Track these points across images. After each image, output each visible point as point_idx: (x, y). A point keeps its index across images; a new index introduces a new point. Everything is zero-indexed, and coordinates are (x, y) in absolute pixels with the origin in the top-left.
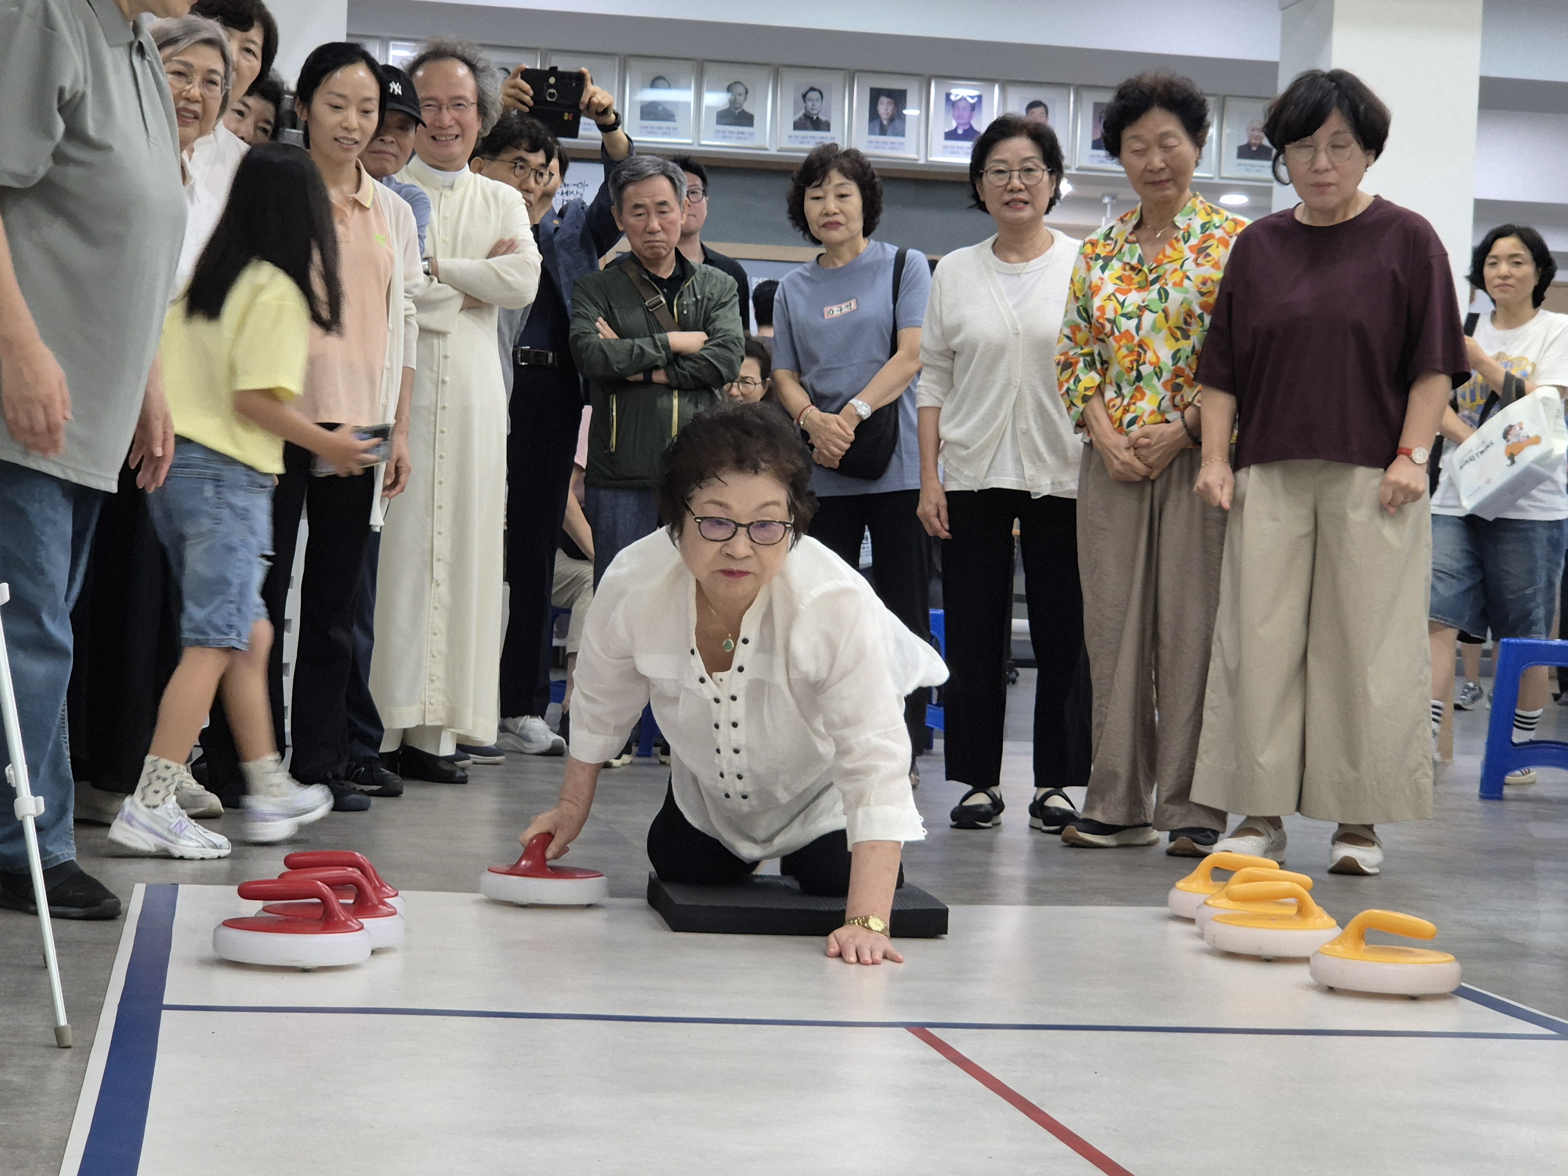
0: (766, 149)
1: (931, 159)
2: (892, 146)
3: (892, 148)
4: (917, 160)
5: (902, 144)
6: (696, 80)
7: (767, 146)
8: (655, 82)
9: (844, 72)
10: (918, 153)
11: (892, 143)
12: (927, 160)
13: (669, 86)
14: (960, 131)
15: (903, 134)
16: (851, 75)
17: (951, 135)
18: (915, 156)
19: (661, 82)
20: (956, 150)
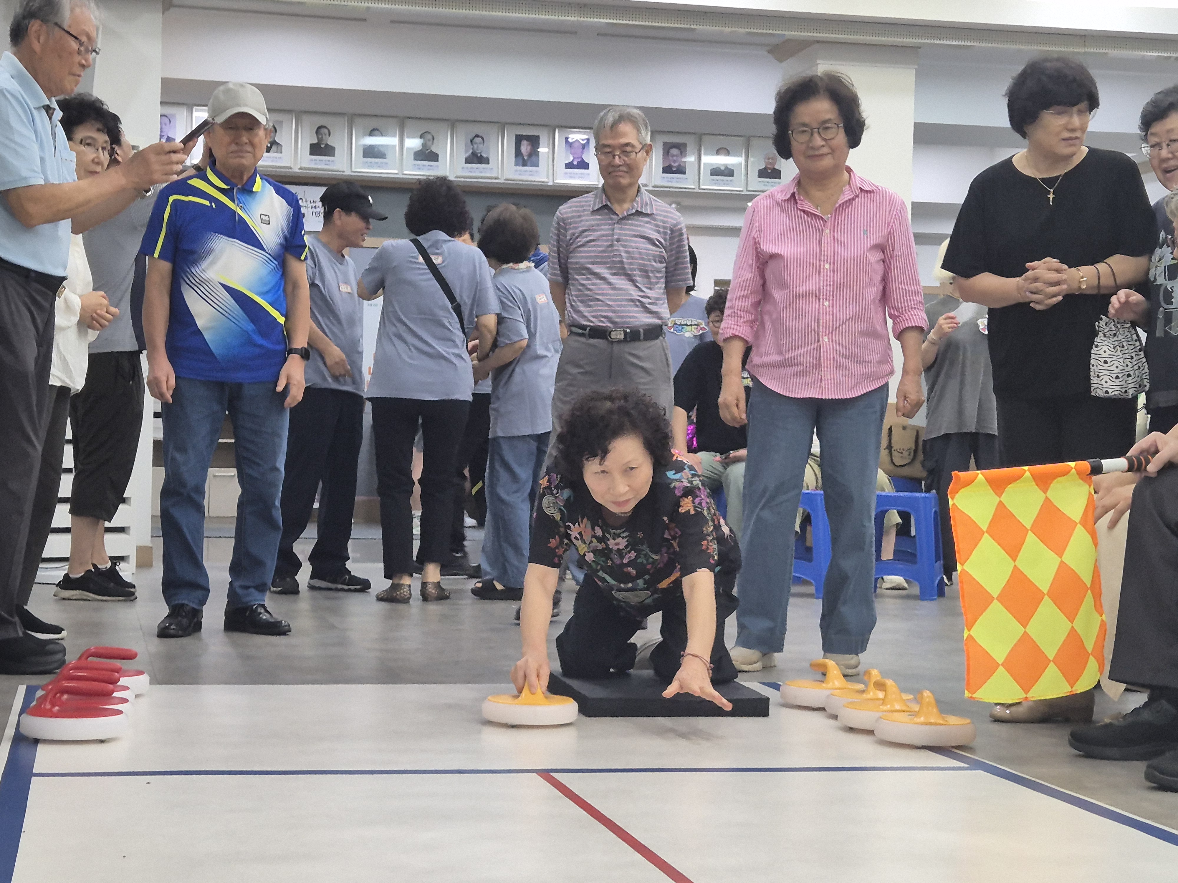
1: (556, 181)
4: (548, 182)
6: (399, 131)
8: (372, 132)
9: (497, 125)
10: (548, 177)
12: (554, 182)
13: (382, 135)
14: (575, 163)
15: (538, 166)
16: (502, 126)
17: (569, 166)
18: (546, 180)
19: (376, 132)
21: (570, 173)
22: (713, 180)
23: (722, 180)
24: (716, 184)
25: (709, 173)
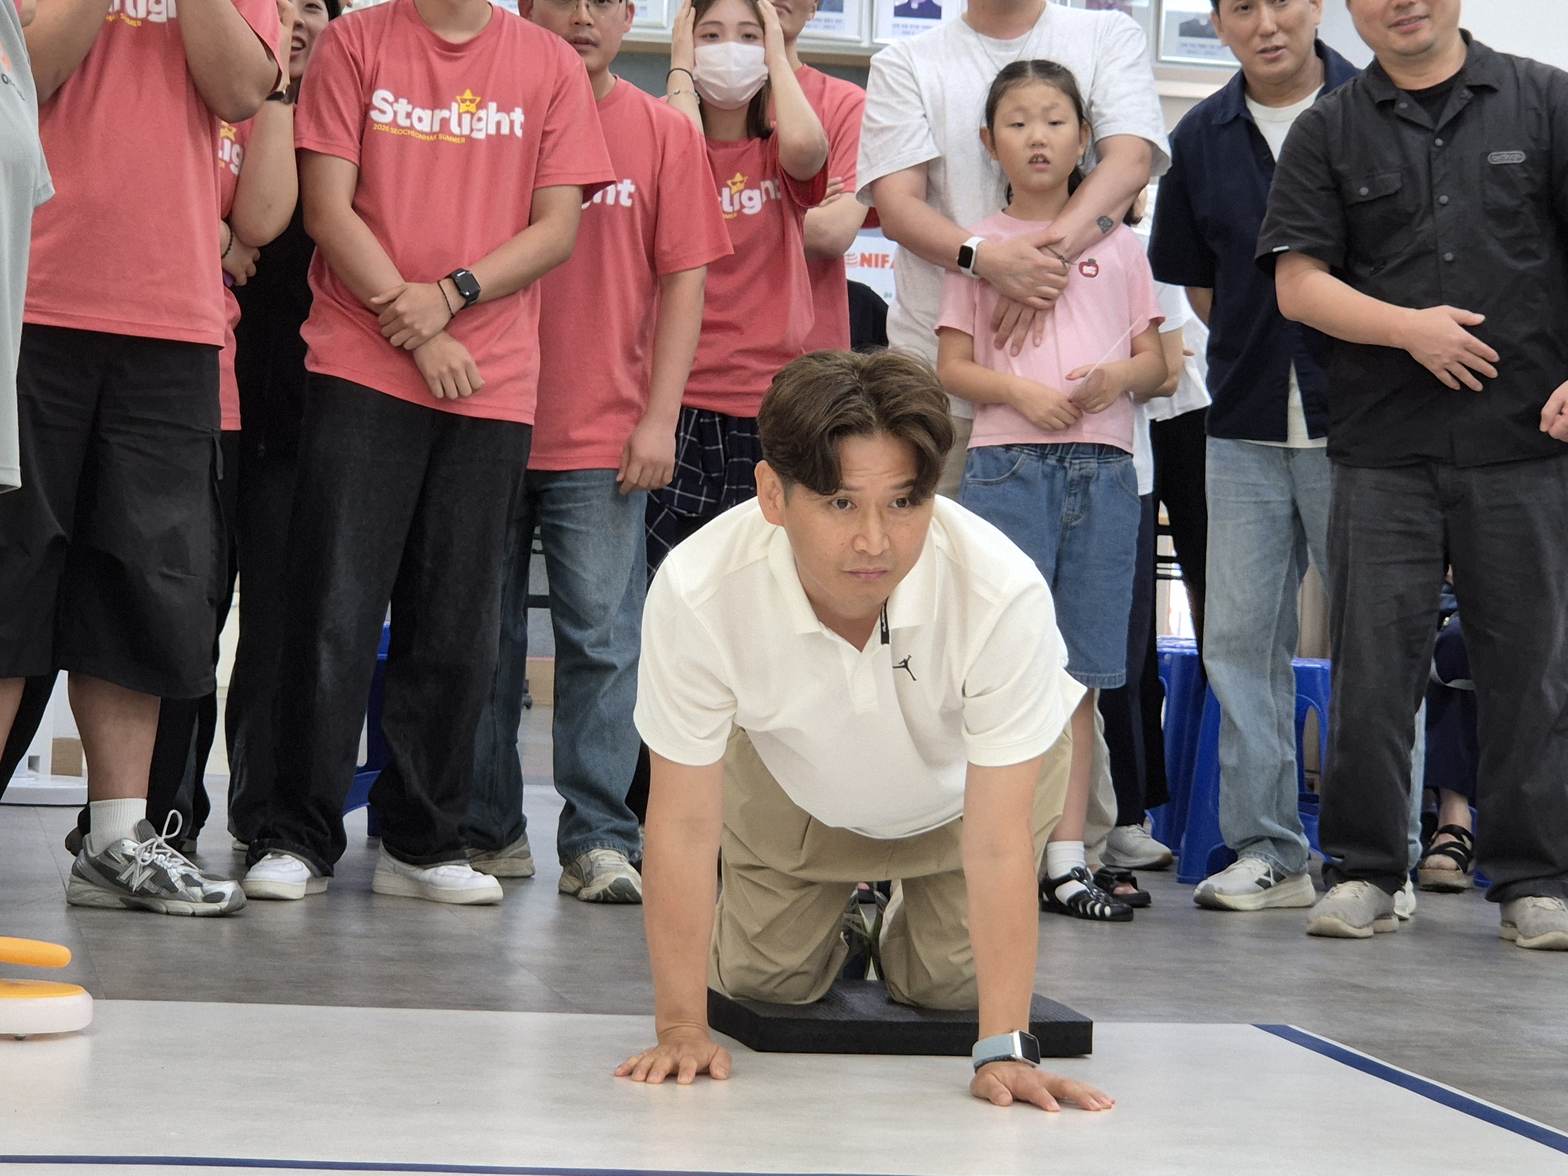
0: (663, 28)
1: (876, 41)
2: (827, 24)
3: (826, 27)
4: (860, 42)
5: (839, 21)
7: (665, 24)
10: (860, 33)
11: (827, 20)
12: (872, 43)
14: (915, 6)
15: (841, 10)
17: (902, 11)
18: (857, 37)
20: (908, 29)
21: (906, 26)
22: (1185, 45)
23: (1203, 46)
24: (1190, 53)
25: (1176, 30)
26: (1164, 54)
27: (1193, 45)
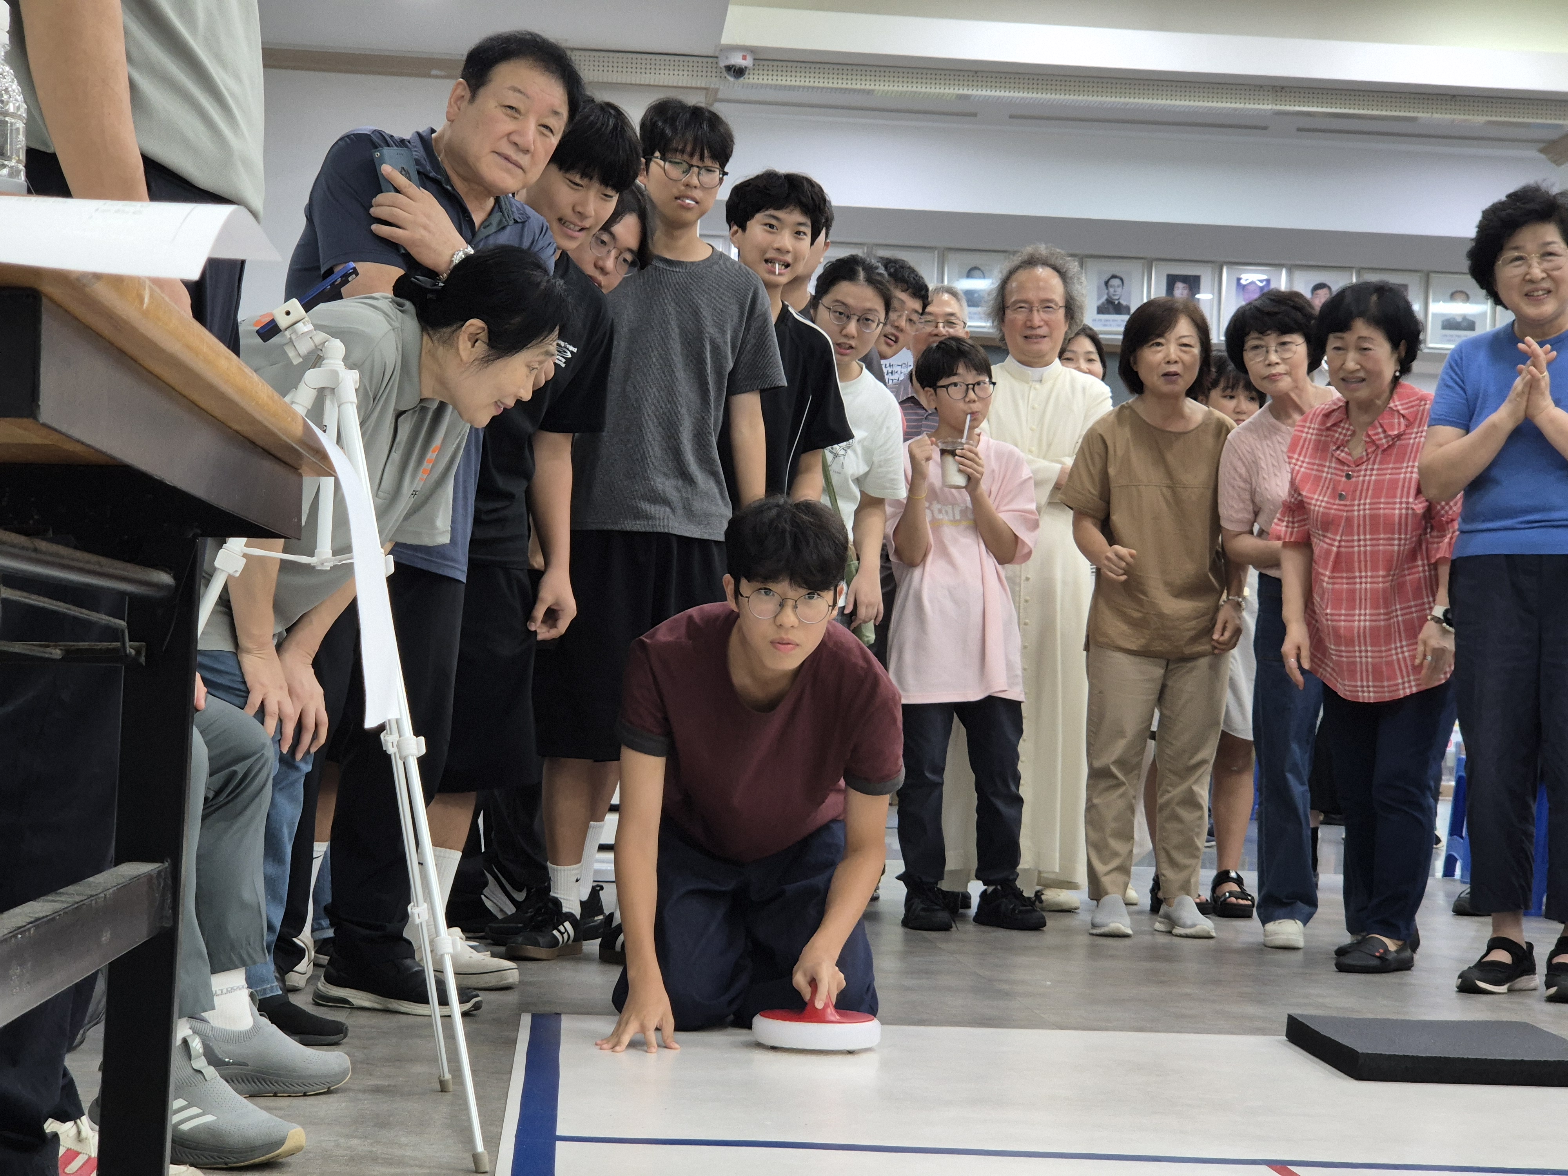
8: (971, 273)
9: (1142, 261)
13: (981, 276)
16: (1149, 263)
19: (976, 272)
22: (1446, 336)
25: (1440, 326)
26: (1432, 343)
27: (1452, 336)
